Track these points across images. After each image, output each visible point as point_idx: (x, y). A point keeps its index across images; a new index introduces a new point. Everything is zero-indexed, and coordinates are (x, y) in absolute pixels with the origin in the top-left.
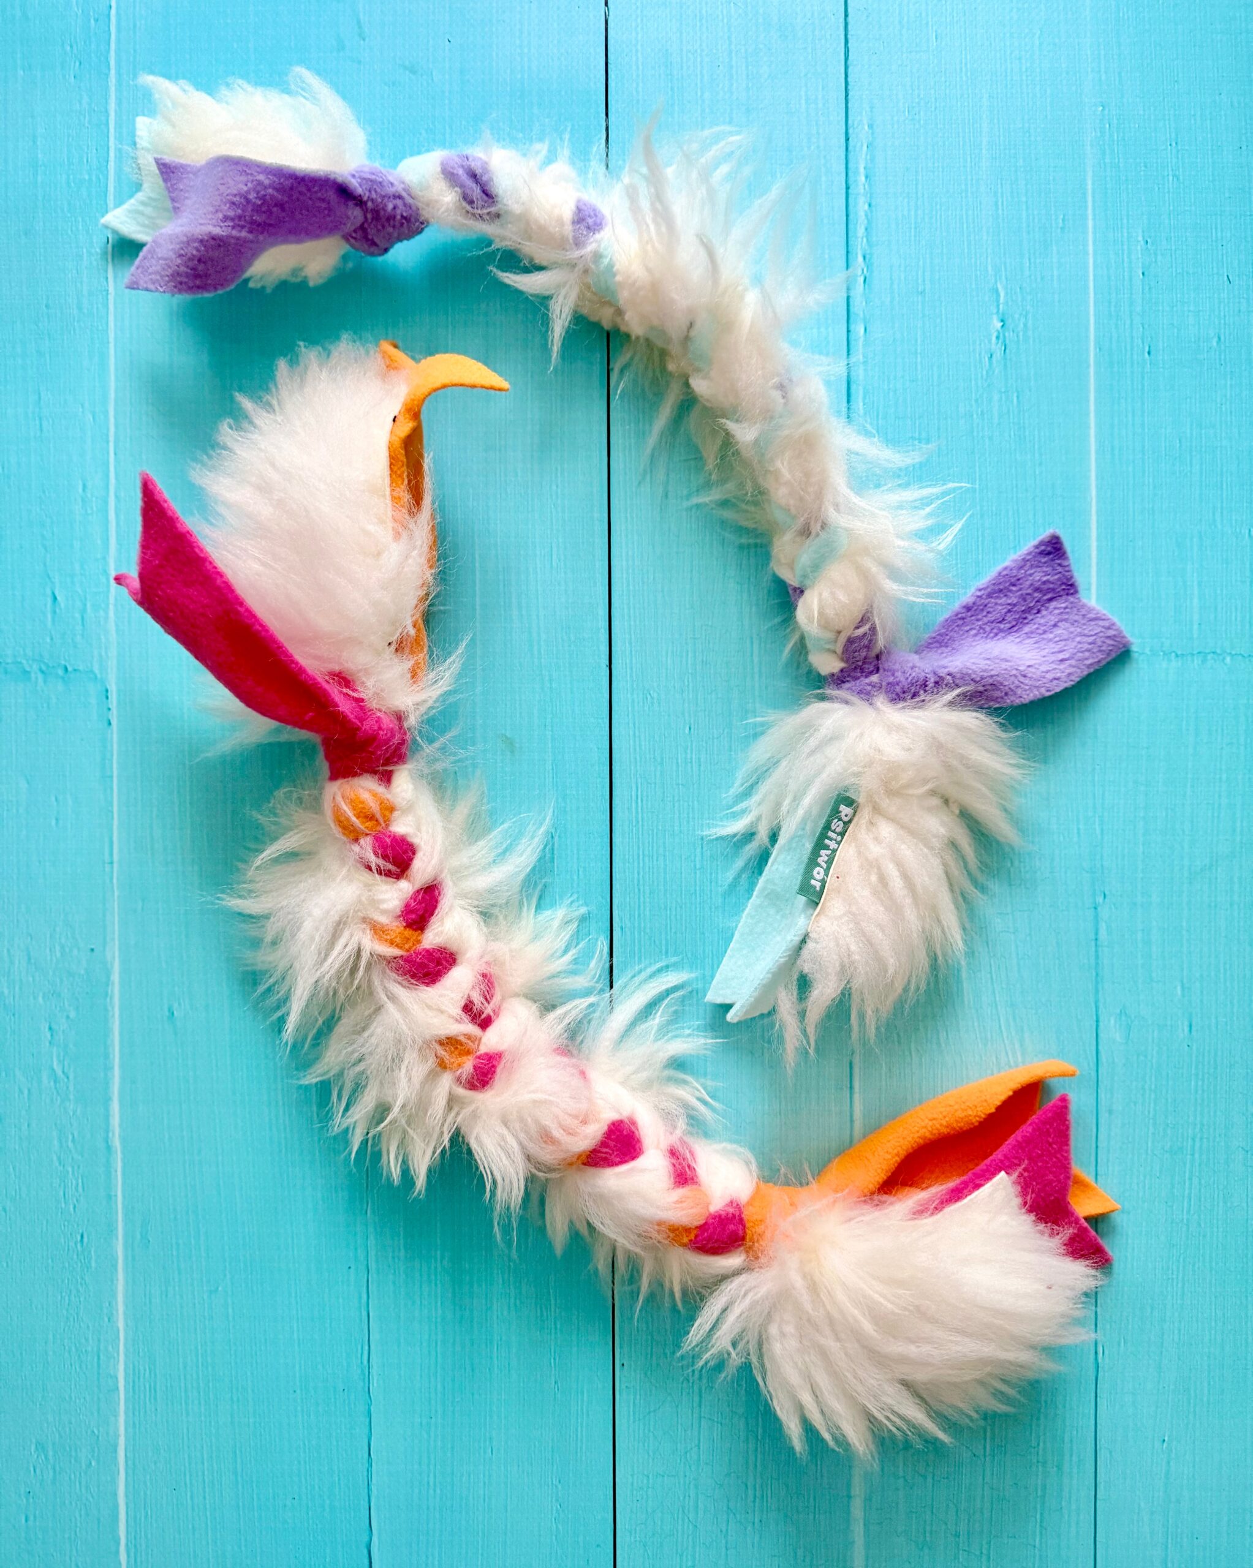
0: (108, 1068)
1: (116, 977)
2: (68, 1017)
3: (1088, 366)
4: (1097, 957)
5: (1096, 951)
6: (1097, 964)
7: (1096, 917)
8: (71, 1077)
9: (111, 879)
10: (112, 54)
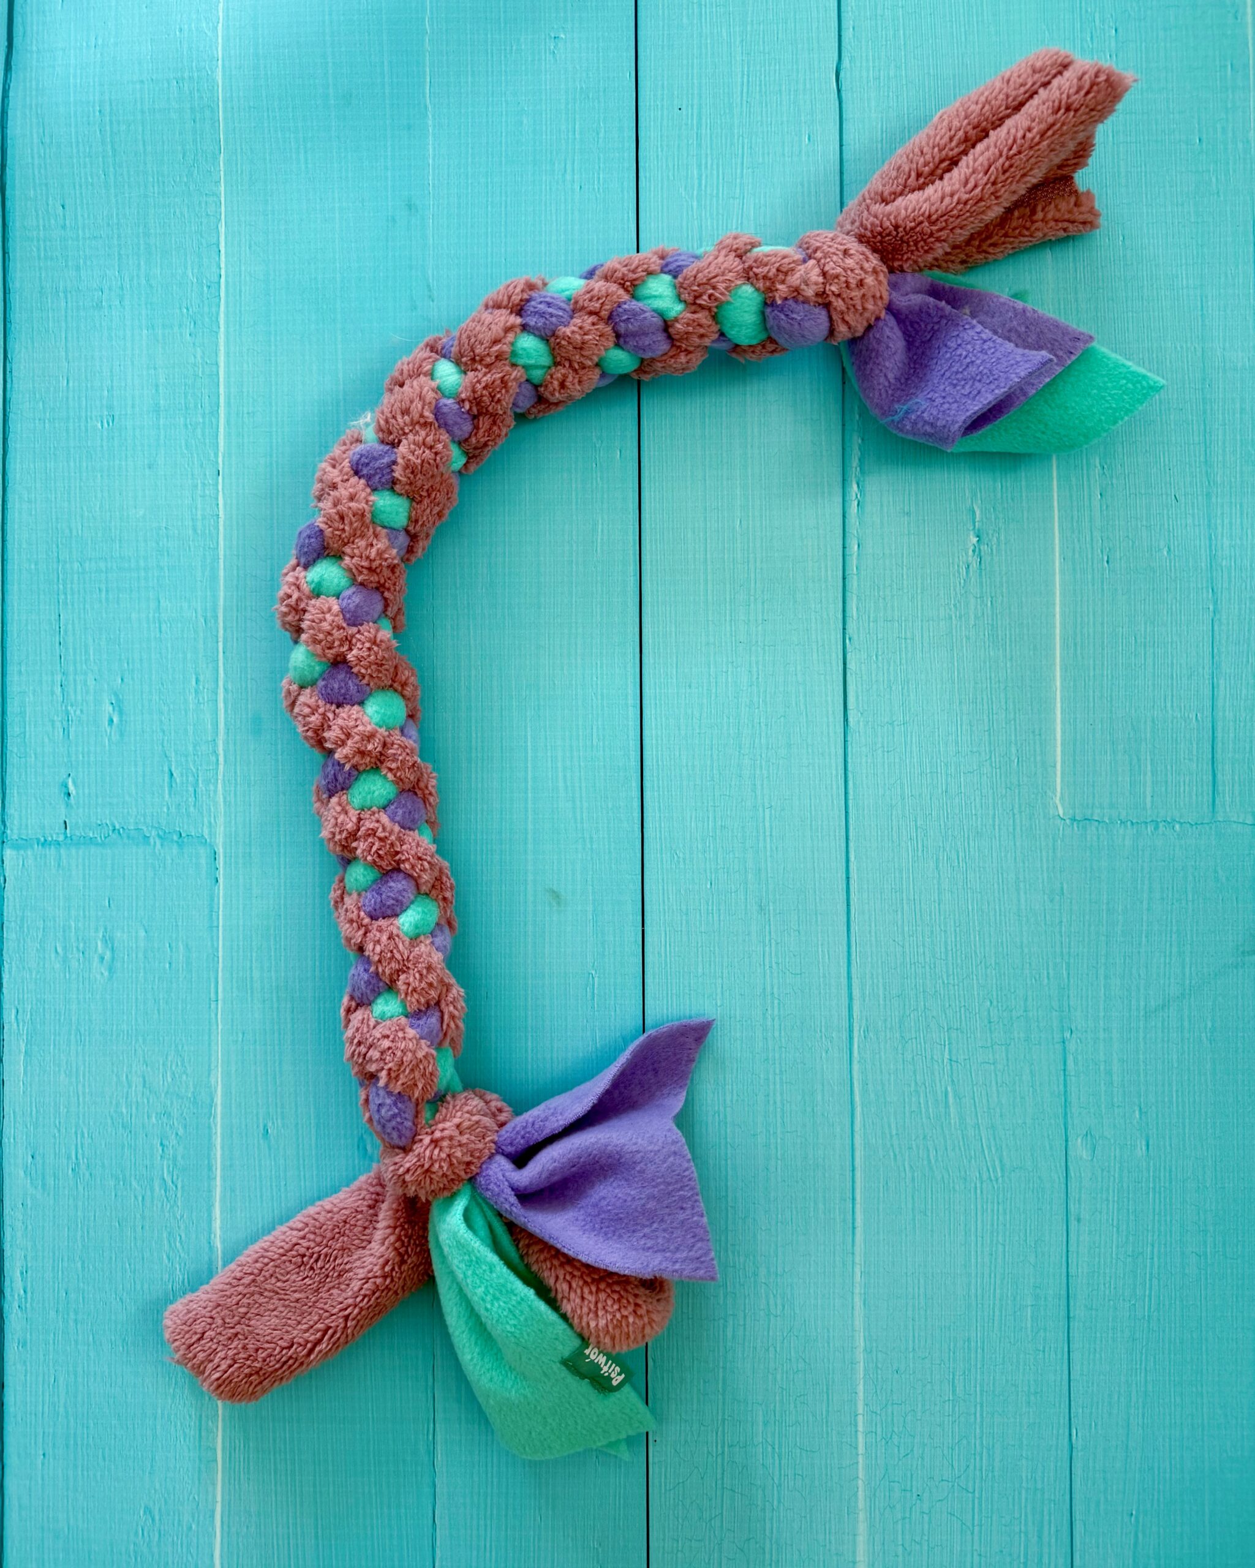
0: (211, 1178)
1: (218, 1100)
2: (177, 1134)
3: (1054, 574)
4: (1065, 1086)
5: (1065, 1080)
6: (1066, 1092)
7: (1064, 1049)
8: (179, 1186)
9: (216, 1015)
10: (222, 316)
